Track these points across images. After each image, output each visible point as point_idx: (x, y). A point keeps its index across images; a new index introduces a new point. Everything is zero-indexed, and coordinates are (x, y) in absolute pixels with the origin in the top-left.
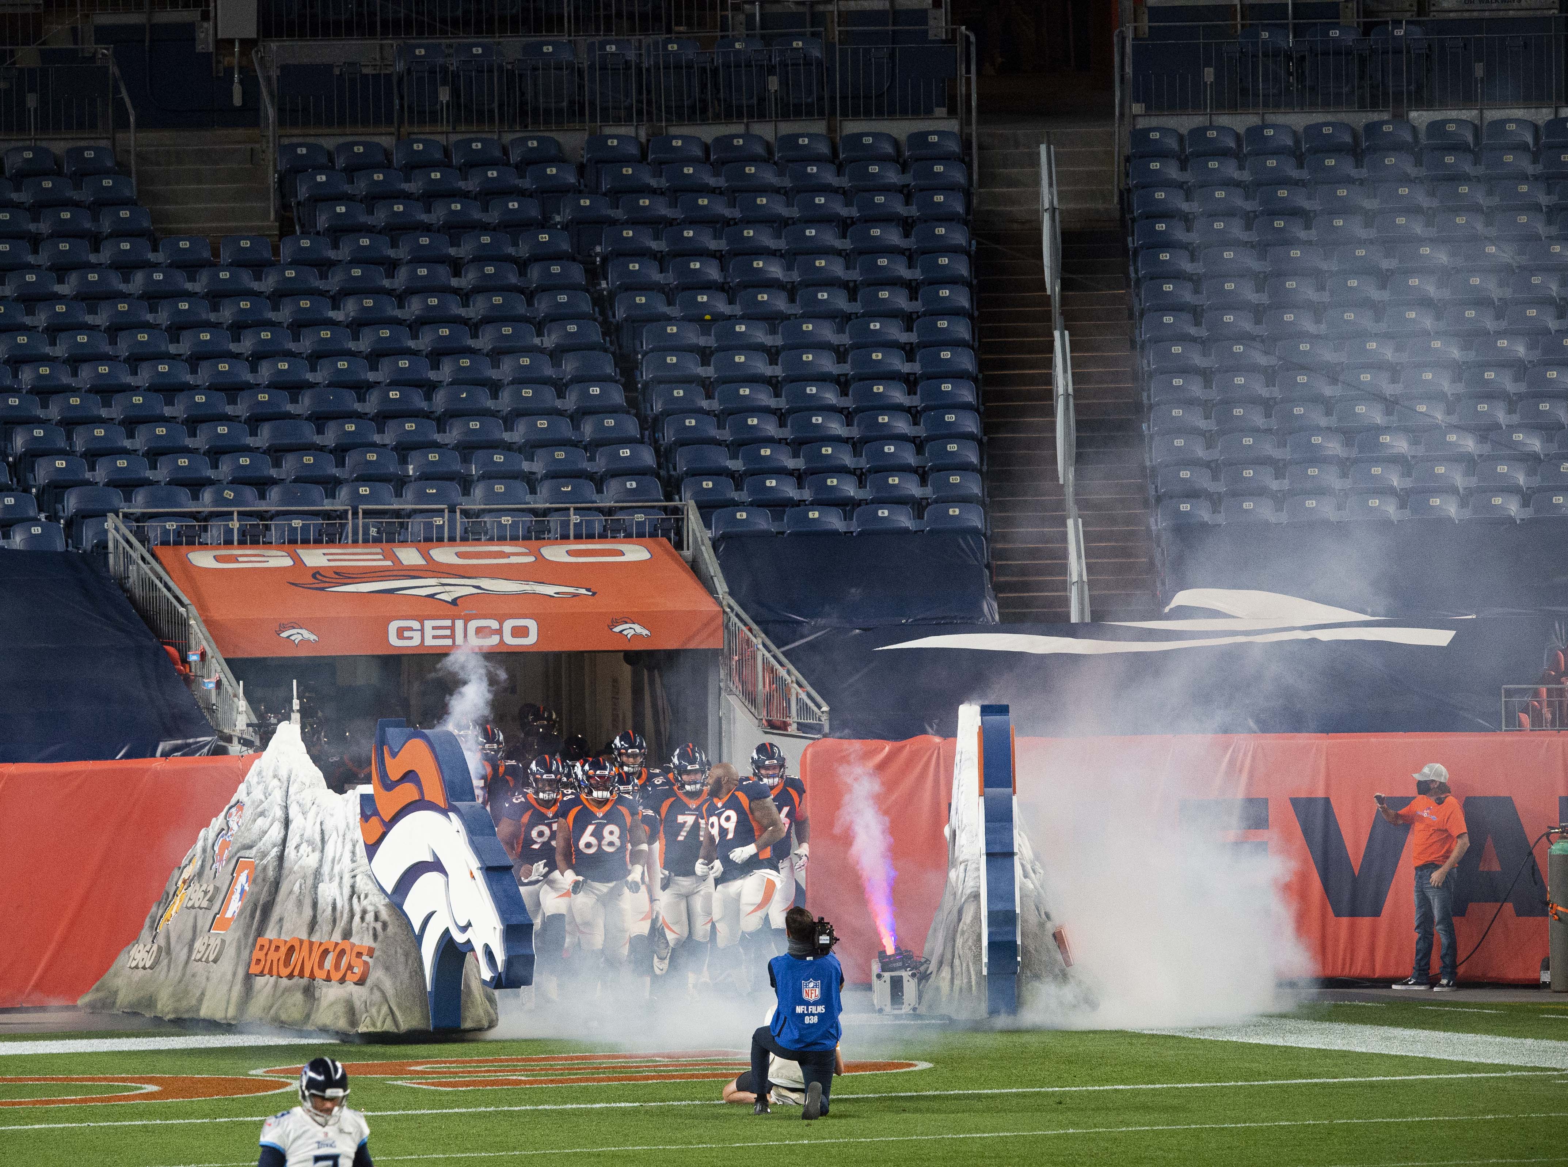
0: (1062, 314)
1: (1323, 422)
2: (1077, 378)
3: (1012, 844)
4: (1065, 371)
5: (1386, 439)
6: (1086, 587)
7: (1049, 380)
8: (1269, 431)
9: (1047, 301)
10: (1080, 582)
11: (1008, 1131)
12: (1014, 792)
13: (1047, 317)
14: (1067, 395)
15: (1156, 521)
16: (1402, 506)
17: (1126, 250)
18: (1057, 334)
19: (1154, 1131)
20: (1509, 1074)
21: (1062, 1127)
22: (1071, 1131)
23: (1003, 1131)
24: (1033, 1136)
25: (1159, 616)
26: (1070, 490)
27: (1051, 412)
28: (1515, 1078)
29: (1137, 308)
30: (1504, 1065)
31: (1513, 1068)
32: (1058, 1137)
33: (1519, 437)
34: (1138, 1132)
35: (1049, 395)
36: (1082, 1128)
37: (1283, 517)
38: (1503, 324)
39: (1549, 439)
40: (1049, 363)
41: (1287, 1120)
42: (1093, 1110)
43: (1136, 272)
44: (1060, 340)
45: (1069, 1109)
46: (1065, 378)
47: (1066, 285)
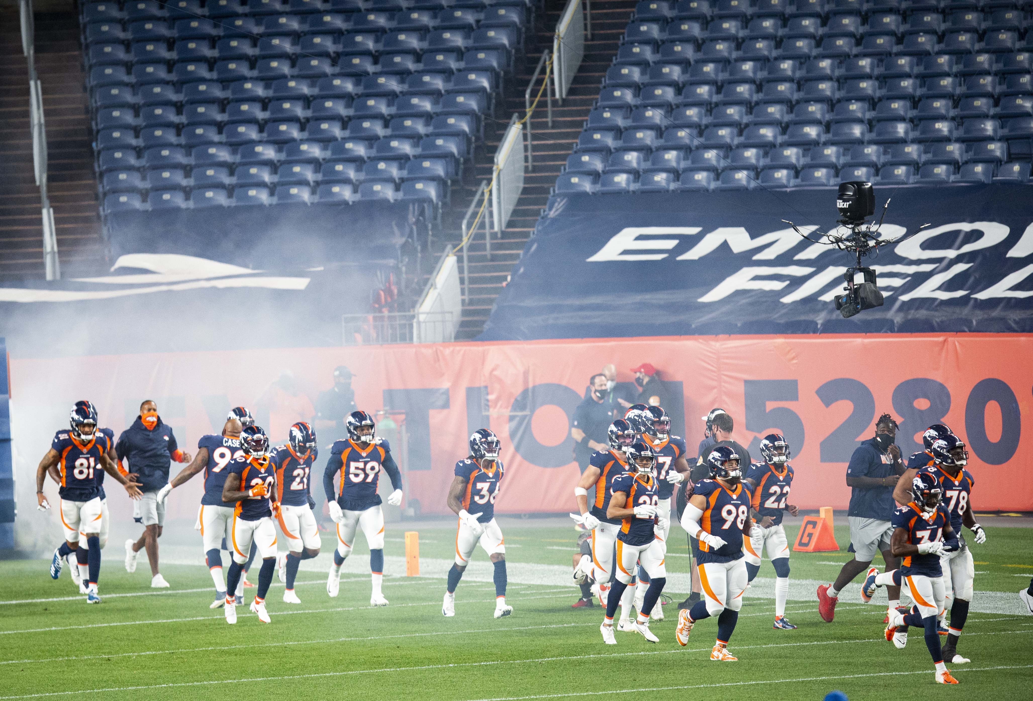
0: (35, 69)
1: (216, 138)
2: (47, 113)
3: (9, 433)
4: (38, 108)
5: (259, 149)
6: (57, 256)
7: (27, 114)
8: (179, 146)
9: (25, 60)
10: (53, 252)
11: (10, 630)
12: (10, 397)
13: (25, 72)
14: (40, 125)
15: (104, 209)
16: (272, 194)
17: (77, 25)
18: (32, 83)
19: (111, 627)
20: (353, 579)
21: (47, 626)
22: (53, 628)
23: (7, 630)
24: (27, 633)
25: (107, 274)
26: (44, 189)
27: (29, 136)
28: (357, 582)
29: (87, 65)
30: (349, 574)
31: (355, 576)
32: (45, 633)
33: (349, 145)
34: (100, 628)
35: (27, 125)
36: (61, 626)
37: (191, 204)
38: (337, 70)
39: (371, 147)
40: (27, 103)
41: (202, 616)
42: (69, 613)
43: (86, 39)
44: (35, 87)
45: (52, 613)
46: (39, 114)
47: (37, 51)
